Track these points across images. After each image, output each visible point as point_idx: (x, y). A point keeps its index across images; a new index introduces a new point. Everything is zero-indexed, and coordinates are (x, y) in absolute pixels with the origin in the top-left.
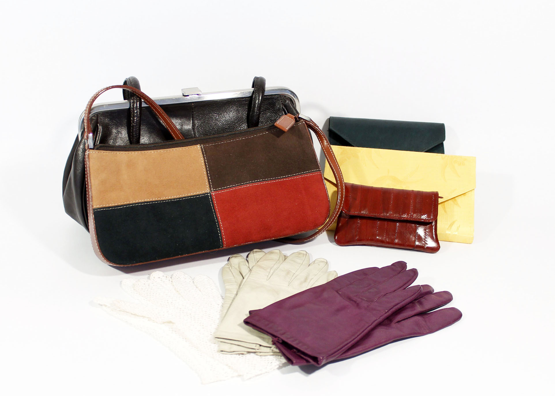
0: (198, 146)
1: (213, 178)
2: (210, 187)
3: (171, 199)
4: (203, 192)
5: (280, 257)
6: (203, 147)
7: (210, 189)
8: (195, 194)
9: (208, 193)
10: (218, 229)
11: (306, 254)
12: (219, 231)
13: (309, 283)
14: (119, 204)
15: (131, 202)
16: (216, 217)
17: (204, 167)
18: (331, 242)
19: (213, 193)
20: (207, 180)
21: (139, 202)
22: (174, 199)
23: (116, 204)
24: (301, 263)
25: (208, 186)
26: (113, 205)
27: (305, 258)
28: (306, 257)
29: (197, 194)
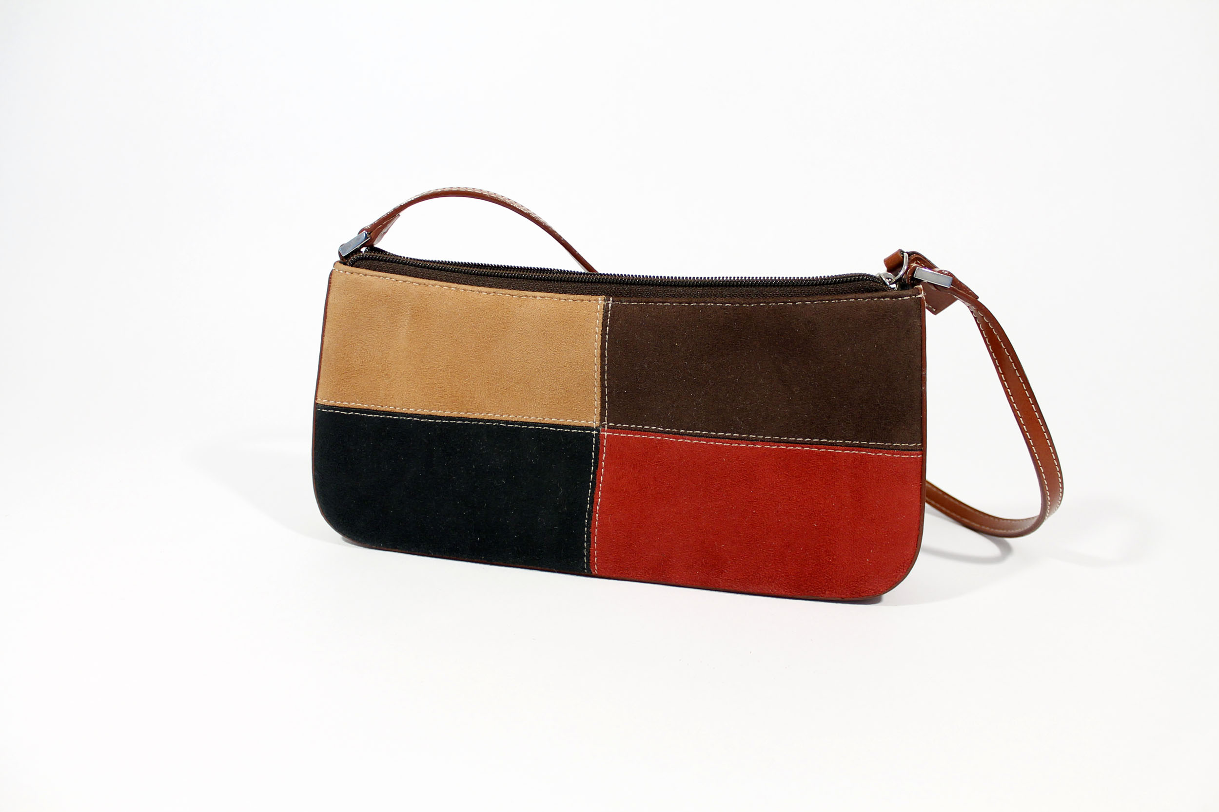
0: (601, 299)
1: (614, 393)
2: (602, 415)
3: (499, 421)
4: (583, 423)
6: (610, 305)
7: (602, 420)
8: (562, 423)
9: (593, 430)
14: (373, 407)
17: (597, 360)
19: (607, 432)
20: (599, 396)
22: (507, 422)
23: (366, 406)
25: (597, 411)
26: (359, 405)
29: (565, 424)
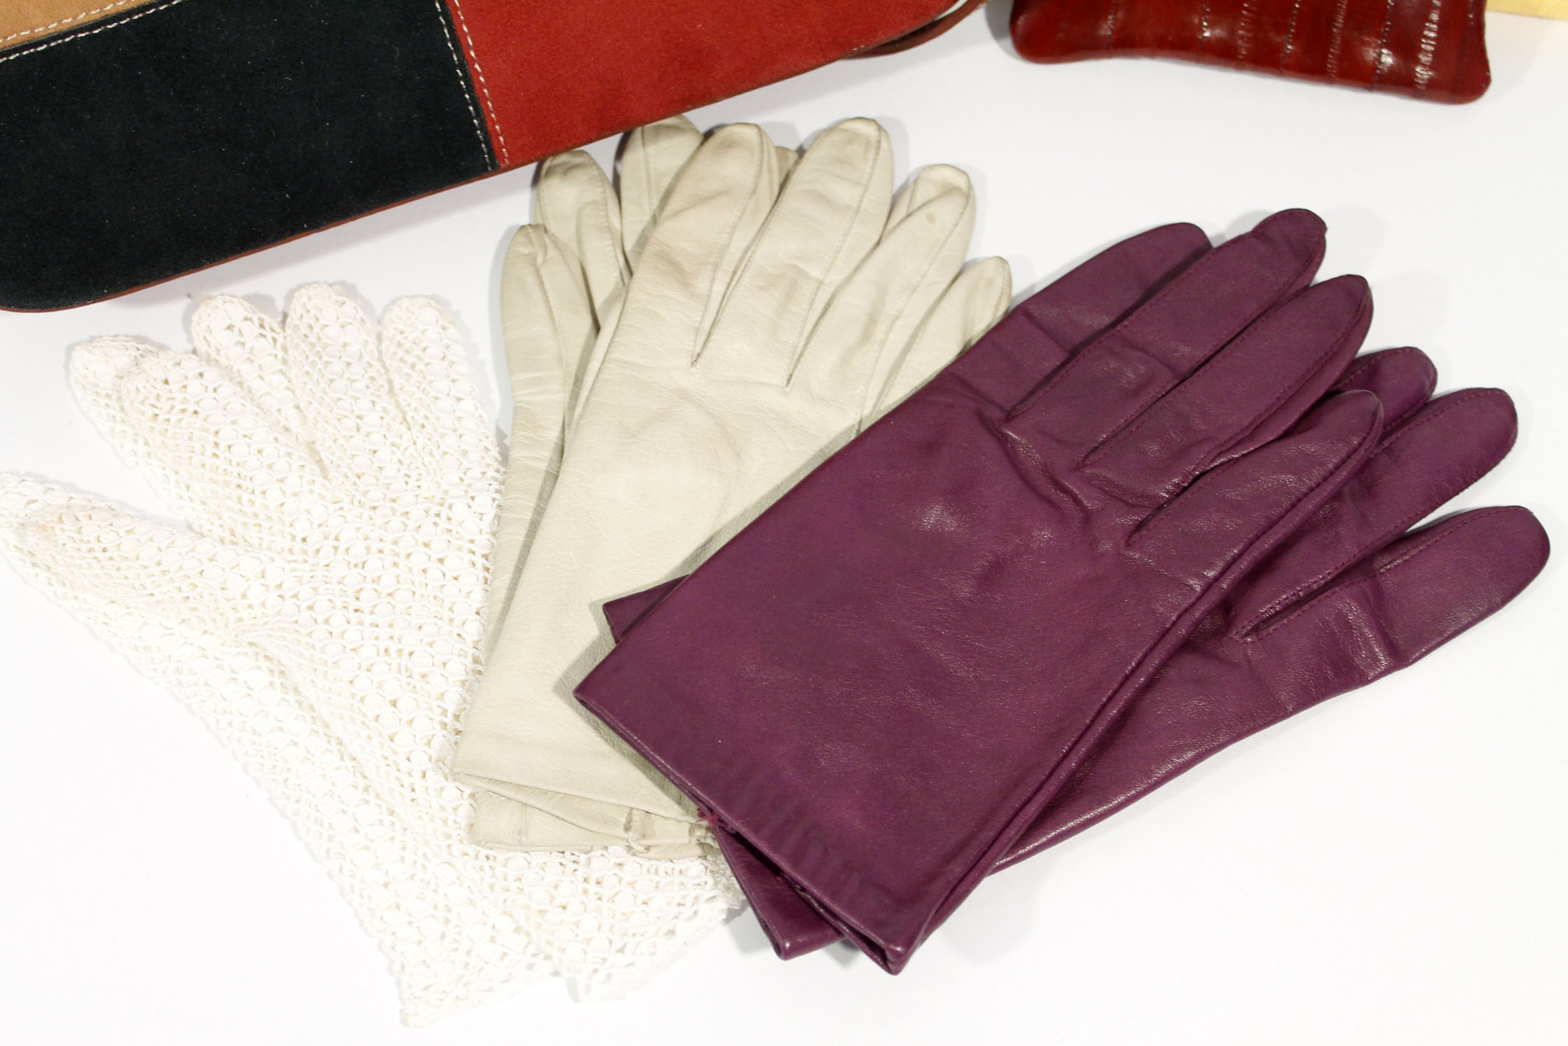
5: (760, 171)
10: (467, 96)
11: (879, 142)
12: (471, 108)
13: (883, 344)
15: (40, 31)
16: (454, 39)
18: (997, 34)
21: (75, 24)
24: (854, 205)
27: (873, 168)
28: (875, 160)
